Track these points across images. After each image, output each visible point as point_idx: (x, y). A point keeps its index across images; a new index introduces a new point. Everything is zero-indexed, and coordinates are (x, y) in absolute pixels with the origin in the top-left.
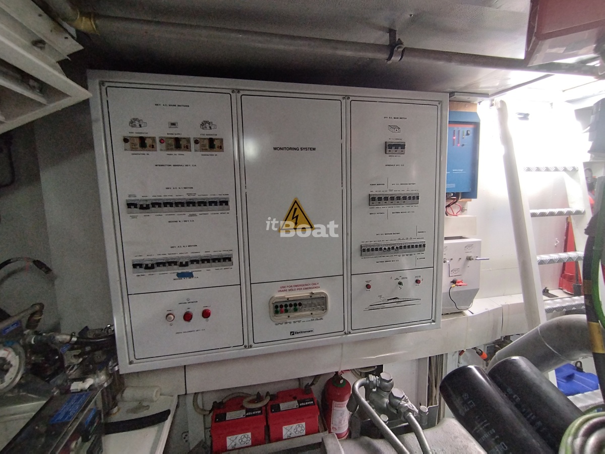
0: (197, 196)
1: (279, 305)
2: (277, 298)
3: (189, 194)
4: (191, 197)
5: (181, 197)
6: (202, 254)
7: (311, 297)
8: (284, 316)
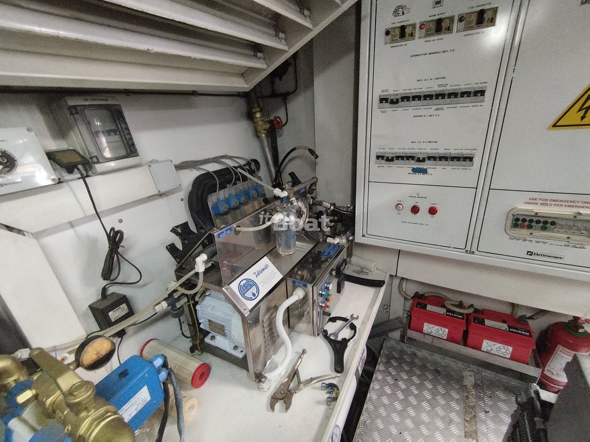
0: (448, 88)
1: (521, 218)
2: (521, 210)
3: (439, 86)
4: (441, 89)
5: (432, 89)
6: (441, 151)
7: (575, 217)
8: (525, 232)
